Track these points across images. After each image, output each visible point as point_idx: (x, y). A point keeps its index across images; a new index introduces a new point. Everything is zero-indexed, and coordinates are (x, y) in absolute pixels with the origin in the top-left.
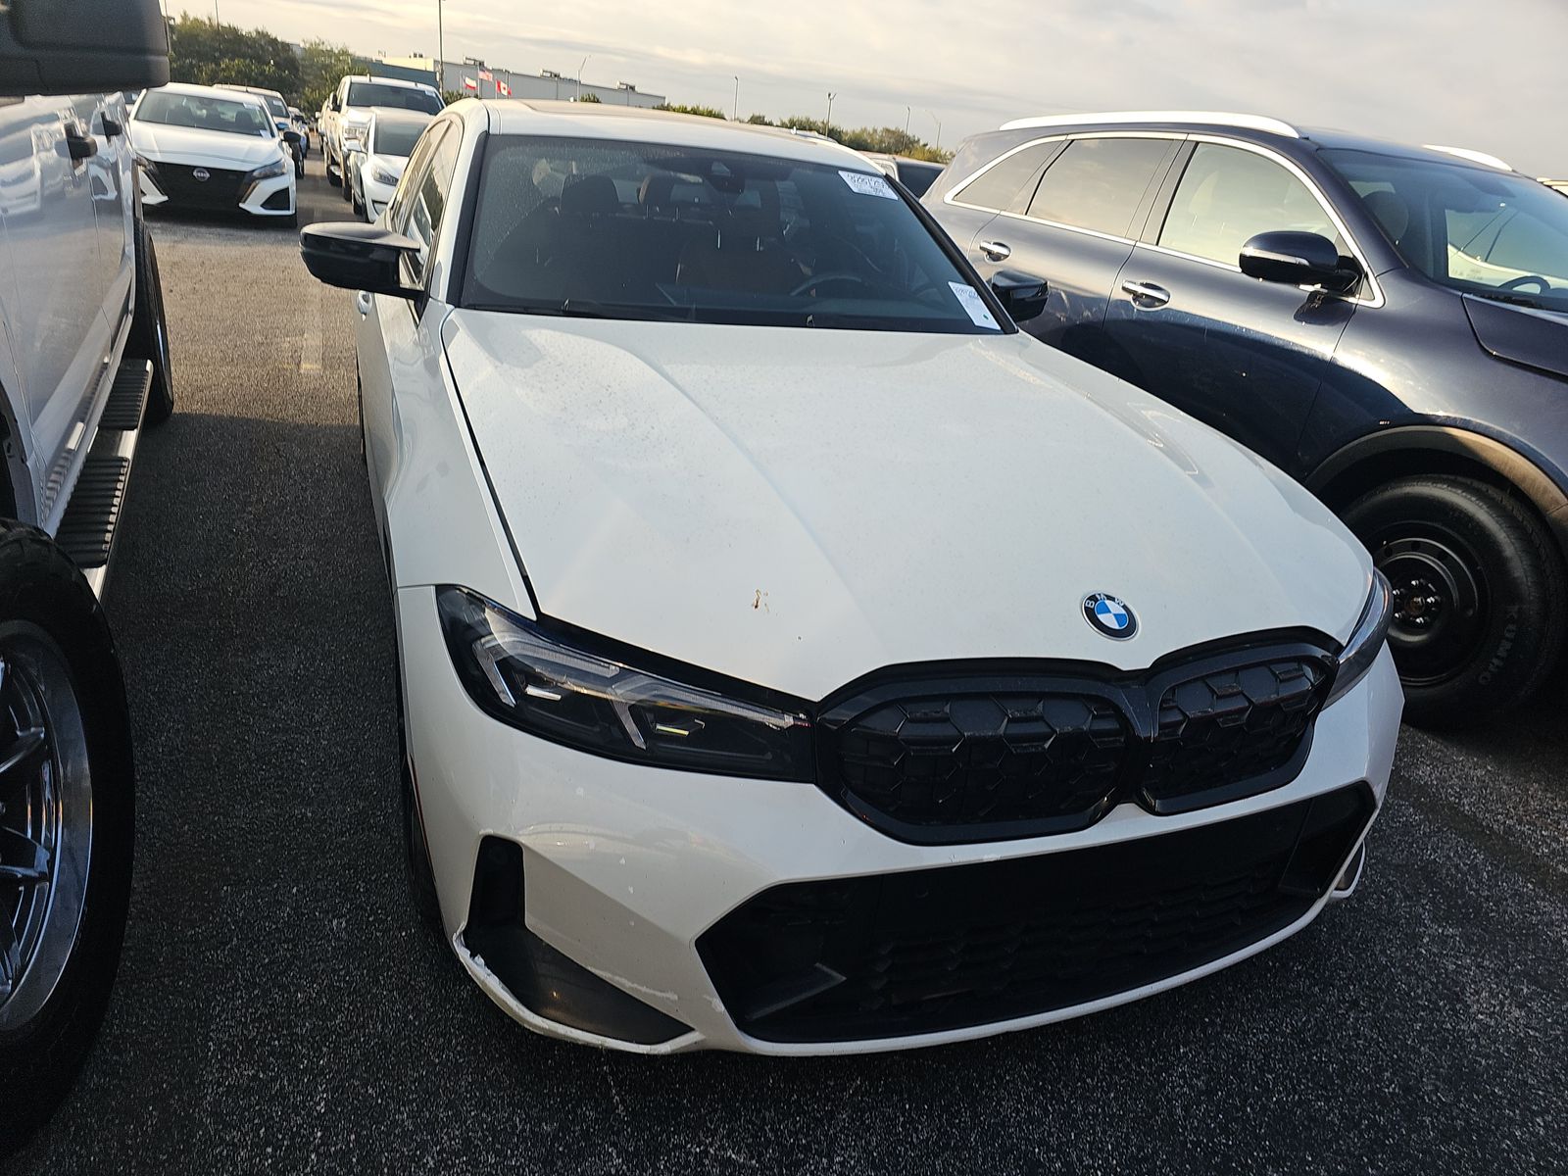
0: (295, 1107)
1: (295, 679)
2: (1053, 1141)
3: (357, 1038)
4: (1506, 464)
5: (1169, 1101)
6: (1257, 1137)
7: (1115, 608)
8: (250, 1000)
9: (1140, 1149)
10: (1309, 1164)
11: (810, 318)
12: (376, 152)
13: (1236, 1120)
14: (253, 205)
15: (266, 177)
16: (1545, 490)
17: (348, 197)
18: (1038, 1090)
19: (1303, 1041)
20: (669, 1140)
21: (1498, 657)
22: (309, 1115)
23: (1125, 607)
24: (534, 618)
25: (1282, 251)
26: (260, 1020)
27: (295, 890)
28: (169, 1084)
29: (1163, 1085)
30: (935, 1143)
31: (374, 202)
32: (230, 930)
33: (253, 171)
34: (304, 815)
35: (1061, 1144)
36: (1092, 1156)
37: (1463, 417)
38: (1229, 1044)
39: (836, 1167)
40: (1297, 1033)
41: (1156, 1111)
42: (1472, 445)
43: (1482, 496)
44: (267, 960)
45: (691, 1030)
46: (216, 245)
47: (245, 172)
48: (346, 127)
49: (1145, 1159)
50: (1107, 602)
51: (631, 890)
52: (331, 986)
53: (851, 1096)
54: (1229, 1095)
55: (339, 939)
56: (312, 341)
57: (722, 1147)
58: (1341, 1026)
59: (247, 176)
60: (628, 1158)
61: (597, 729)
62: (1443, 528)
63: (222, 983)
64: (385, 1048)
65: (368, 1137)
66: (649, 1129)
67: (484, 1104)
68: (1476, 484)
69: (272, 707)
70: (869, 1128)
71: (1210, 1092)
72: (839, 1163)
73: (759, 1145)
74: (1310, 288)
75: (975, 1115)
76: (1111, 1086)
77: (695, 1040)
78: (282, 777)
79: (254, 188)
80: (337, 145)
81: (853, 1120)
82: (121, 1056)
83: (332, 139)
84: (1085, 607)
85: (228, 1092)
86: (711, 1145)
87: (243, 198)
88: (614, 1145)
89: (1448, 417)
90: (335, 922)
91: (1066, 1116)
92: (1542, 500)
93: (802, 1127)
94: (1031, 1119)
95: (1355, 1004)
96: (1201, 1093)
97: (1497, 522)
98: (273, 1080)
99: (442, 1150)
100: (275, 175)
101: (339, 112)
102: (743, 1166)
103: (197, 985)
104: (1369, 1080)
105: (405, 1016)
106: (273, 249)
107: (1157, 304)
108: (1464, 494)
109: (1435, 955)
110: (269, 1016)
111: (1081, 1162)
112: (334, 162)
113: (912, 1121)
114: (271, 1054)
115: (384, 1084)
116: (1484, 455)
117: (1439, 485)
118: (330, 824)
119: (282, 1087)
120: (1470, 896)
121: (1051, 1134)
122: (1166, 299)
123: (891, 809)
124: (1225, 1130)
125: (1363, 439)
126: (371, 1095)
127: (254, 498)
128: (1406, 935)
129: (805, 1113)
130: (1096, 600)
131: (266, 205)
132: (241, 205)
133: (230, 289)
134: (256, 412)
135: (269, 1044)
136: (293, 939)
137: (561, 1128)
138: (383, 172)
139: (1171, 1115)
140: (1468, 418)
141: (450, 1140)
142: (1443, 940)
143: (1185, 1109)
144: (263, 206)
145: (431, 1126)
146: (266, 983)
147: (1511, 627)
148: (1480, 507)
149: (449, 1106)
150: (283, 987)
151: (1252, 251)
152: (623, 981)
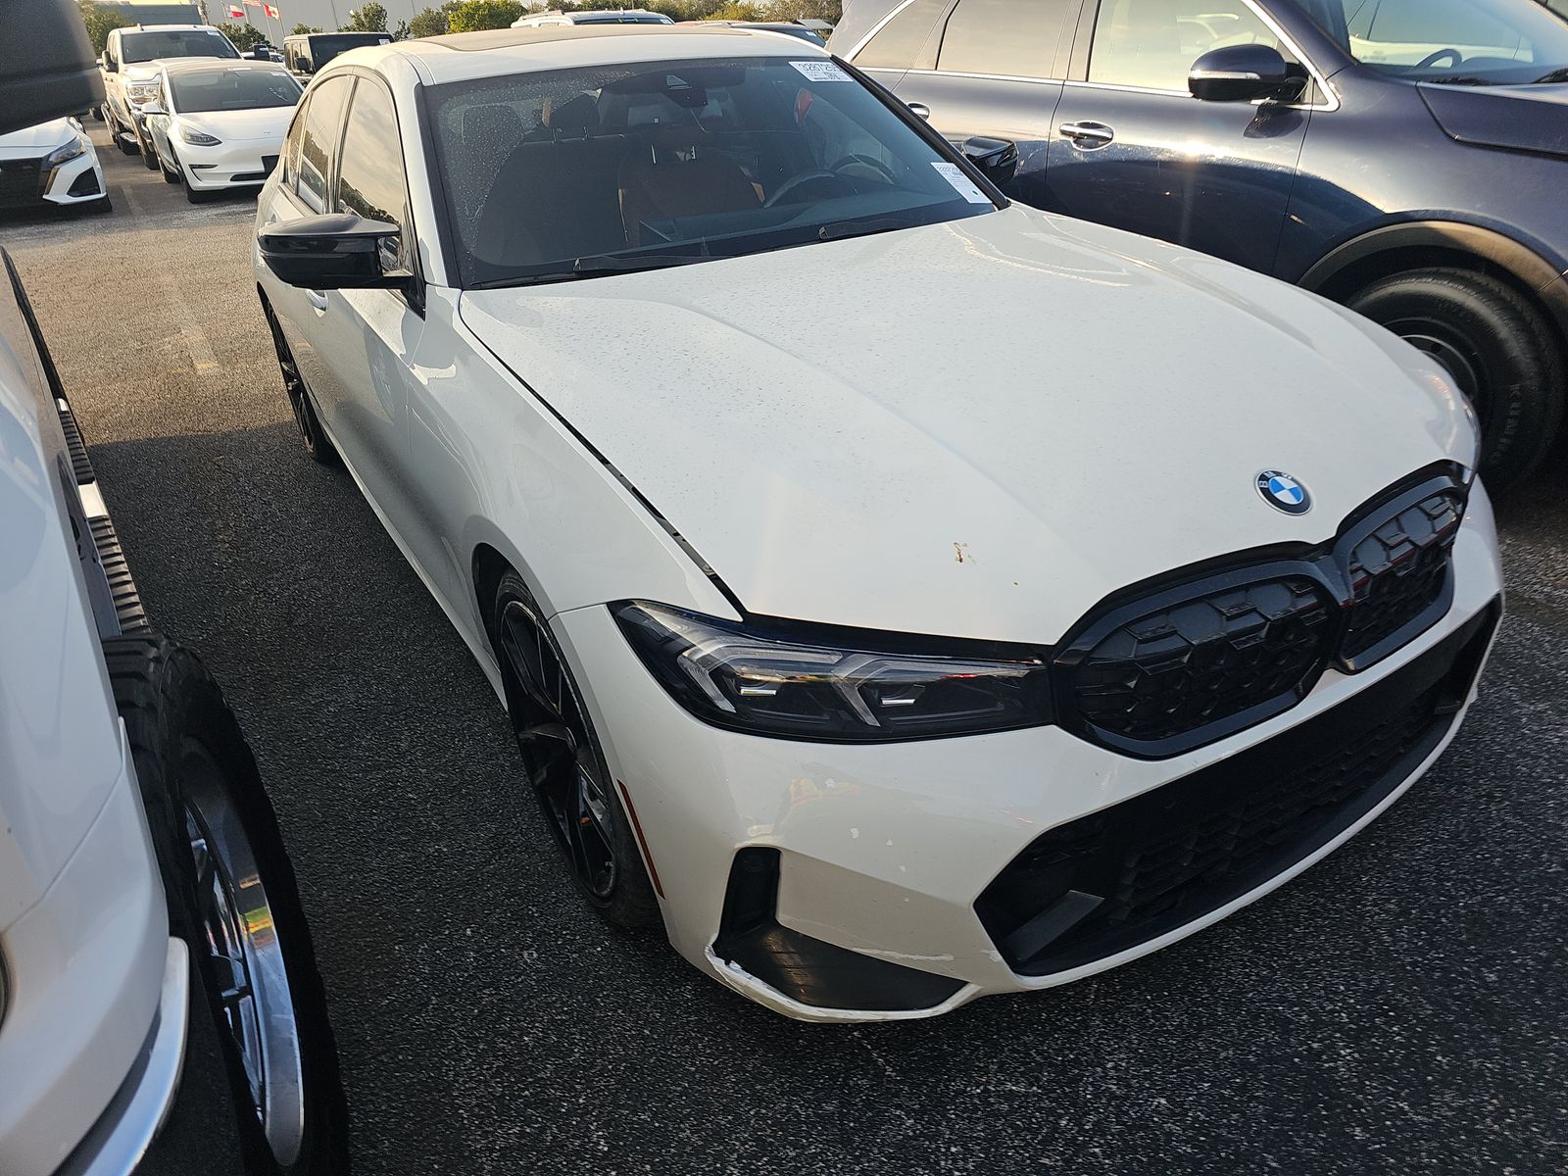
0: (577, 1153)
1: (361, 711)
2: (1291, 996)
3: (604, 1067)
4: (1493, 248)
5: (1373, 930)
6: (1461, 944)
7: (1288, 484)
8: (479, 1055)
9: (1369, 982)
10: (1515, 957)
11: (822, 230)
12: (178, 111)
13: (1436, 933)
14: (59, 193)
15: (65, 160)
16: (1536, 268)
17: (153, 163)
18: (1258, 950)
19: (1463, 844)
20: (947, 1087)
21: (1506, 436)
22: (594, 1157)
23: (1292, 479)
24: (741, 619)
25: (1227, 68)
26: (498, 1074)
27: (469, 932)
28: (439, 1164)
29: (1362, 917)
30: (1190, 1025)
31: (192, 167)
32: (423, 989)
33: (49, 156)
34: (439, 851)
35: (1299, 997)
36: (1332, 1001)
37: (1442, 208)
38: (1401, 862)
39: (1112, 1073)
40: (1455, 837)
41: (1366, 941)
42: (1454, 235)
43: (1468, 283)
44: (476, 1011)
45: (965, 983)
46: (33, 247)
47: (41, 159)
48: (130, 87)
49: (1377, 991)
50: (1277, 478)
51: (903, 868)
52: (552, 1021)
53: (1095, 1000)
54: (1423, 912)
55: (537, 971)
56: (193, 336)
57: (1000, 1083)
58: (1488, 821)
59: (44, 163)
60: (918, 1116)
61: (826, 717)
62: (1434, 321)
63: (443, 1047)
64: (636, 1070)
65: (663, 1162)
66: (924, 1083)
67: (758, 1100)
68: (1459, 272)
69: (352, 745)
70: (1124, 1028)
71: (1405, 913)
72: (1113, 1068)
73: (1033, 1071)
74: (1259, 102)
75: (1213, 990)
76: (1319, 929)
77: (972, 993)
78: (397, 818)
79: (55, 175)
80: (124, 108)
81: (1107, 1023)
82: (375, 1148)
83: (113, 102)
84: (1261, 488)
85: (503, 1157)
86: (988, 1083)
87: (46, 189)
88: (898, 1107)
89: (1427, 211)
90: (526, 955)
91: (1291, 968)
92: (1532, 278)
93: (1064, 1044)
94: (1263, 980)
95: (1490, 796)
96: (1398, 915)
97: (1488, 306)
98: (542, 1130)
99: (740, 1157)
100: (74, 157)
101: (117, 72)
102: (1026, 1095)
103: (418, 1055)
104: (1532, 866)
105: (641, 1032)
106: (99, 239)
107: (1100, 143)
108: (1451, 284)
109: (1537, 732)
110: (506, 1067)
111: (1323, 1008)
112: (123, 129)
113: (1159, 1010)
114: (527, 1105)
115: (653, 1105)
116: (1467, 242)
117: (1424, 280)
118: (472, 855)
119: (555, 1137)
120: (1543, 669)
121: (1286, 990)
122: (1110, 136)
123: (1128, 729)
124: (1432, 945)
125: (1341, 247)
126: (645, 1121)
127: (220, 524)
128: (1506, 719)
129: (1060, 1028)
130: (1268, 479)
131: (72, 192)
132: (45, 197)
133: (75, 295)
134: (173, 428)
135: (521, 1097)
136: (492, 983)
137: (842, 1105)
138: (193, 132)
139: (1381, 942)
140: (1447, 209)
141: (743, 1145)
142: (1538, 717)
143: (1391, 934)
144: (70, 193)
145: (718, 1135)
146: (487, 1035)
147: (1514, 405)
148: (1469, 294)
149: (726, 1111)
150: (505, 1035)
151: (1200, 74)
152: (892, 954)
